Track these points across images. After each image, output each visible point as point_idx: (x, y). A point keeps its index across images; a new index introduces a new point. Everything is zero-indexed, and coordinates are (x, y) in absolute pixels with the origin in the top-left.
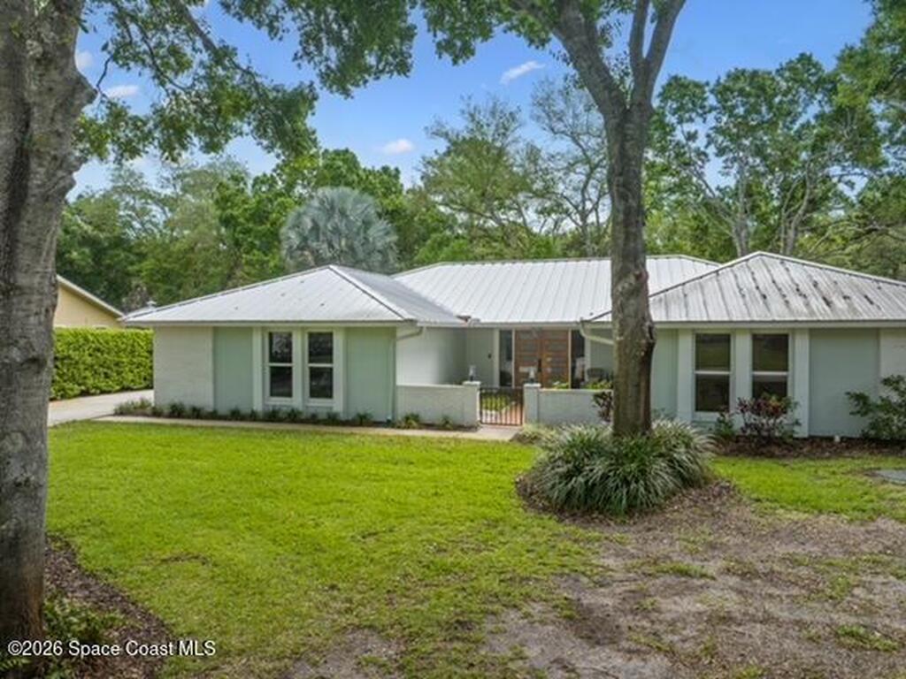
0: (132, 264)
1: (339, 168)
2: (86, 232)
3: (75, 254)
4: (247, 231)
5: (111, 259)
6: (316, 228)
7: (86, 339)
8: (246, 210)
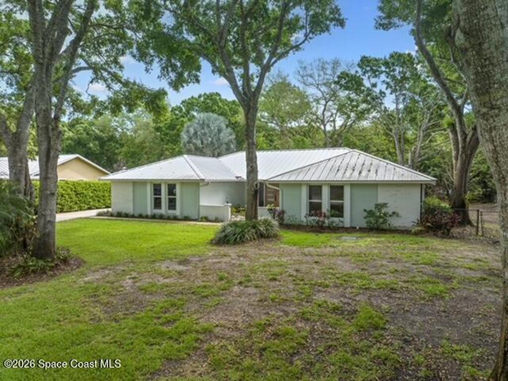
0: (117, 148)
1: (208, 103)
2: (96, 134)
3: (91, 145)
4: (166, 134)
5: (108, 146)
6: (196, 133)
7: (90, 186)
8: (166, 124)
